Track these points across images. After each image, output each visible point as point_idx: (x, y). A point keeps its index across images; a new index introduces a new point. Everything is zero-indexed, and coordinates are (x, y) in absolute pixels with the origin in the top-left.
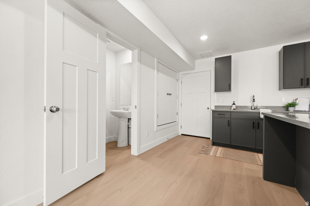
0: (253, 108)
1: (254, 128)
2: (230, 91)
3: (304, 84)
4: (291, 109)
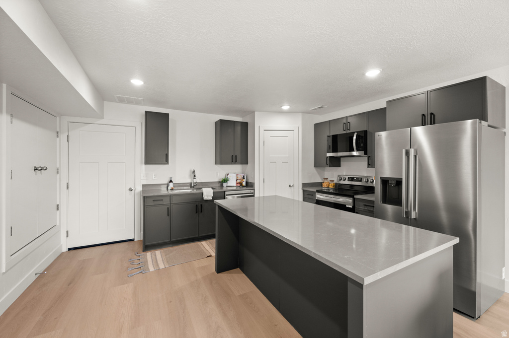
0: (193, 185)
1: (197, 212)
2: (168, 163)
3: (234, 161)
4: (225, 185)
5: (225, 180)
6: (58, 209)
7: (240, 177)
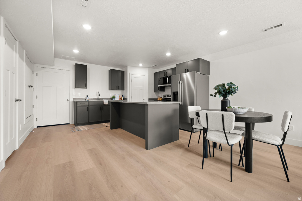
0: (98, 99)
1: (101, 110)
2: (86, 88)
3: (118, 88)
4: (113, 99)
5: (114, 97)
6: (33, 107)
7: (120, 96)
